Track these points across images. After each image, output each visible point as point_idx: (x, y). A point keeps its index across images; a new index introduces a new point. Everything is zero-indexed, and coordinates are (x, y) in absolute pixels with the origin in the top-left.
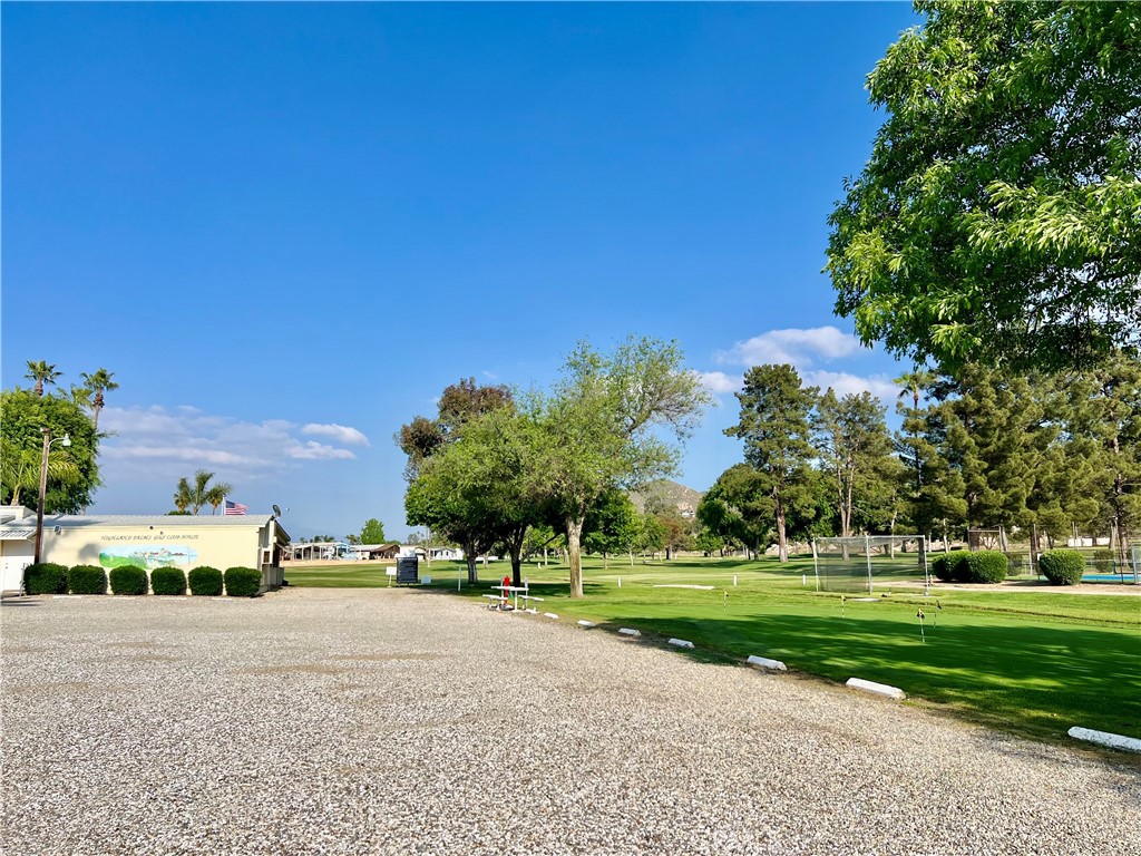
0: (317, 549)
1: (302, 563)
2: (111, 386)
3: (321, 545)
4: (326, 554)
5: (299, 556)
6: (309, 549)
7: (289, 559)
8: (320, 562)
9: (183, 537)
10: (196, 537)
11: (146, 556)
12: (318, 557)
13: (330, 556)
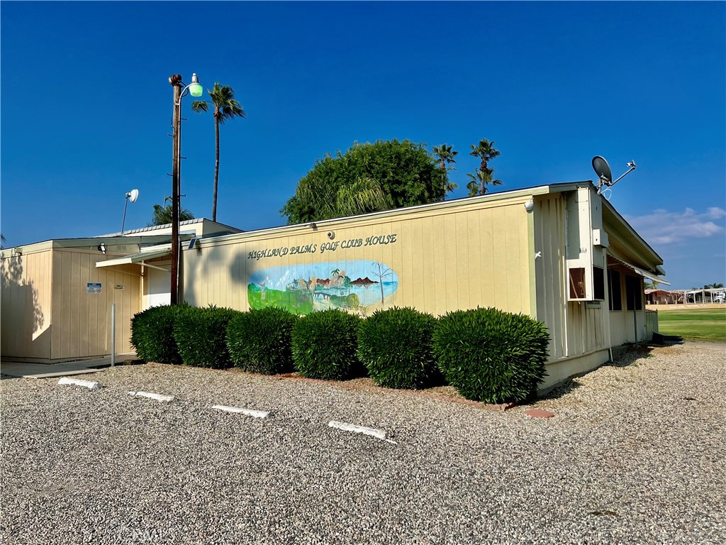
0: (708, 294)
1: (695, 306)
2: (494, 154)
3: (712, 290)
4: (717, 298)
5: (691, 300)
6: (700, 294)
7: (682, 303)
8: (712, 305)
9: (369, 241)
10: (392, 239)
11: (312, 287)
12: (709, 301)
13: (721, 300)
